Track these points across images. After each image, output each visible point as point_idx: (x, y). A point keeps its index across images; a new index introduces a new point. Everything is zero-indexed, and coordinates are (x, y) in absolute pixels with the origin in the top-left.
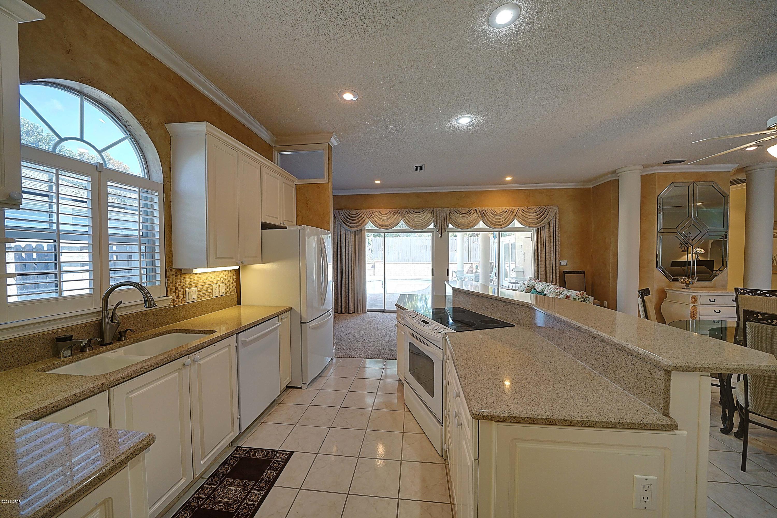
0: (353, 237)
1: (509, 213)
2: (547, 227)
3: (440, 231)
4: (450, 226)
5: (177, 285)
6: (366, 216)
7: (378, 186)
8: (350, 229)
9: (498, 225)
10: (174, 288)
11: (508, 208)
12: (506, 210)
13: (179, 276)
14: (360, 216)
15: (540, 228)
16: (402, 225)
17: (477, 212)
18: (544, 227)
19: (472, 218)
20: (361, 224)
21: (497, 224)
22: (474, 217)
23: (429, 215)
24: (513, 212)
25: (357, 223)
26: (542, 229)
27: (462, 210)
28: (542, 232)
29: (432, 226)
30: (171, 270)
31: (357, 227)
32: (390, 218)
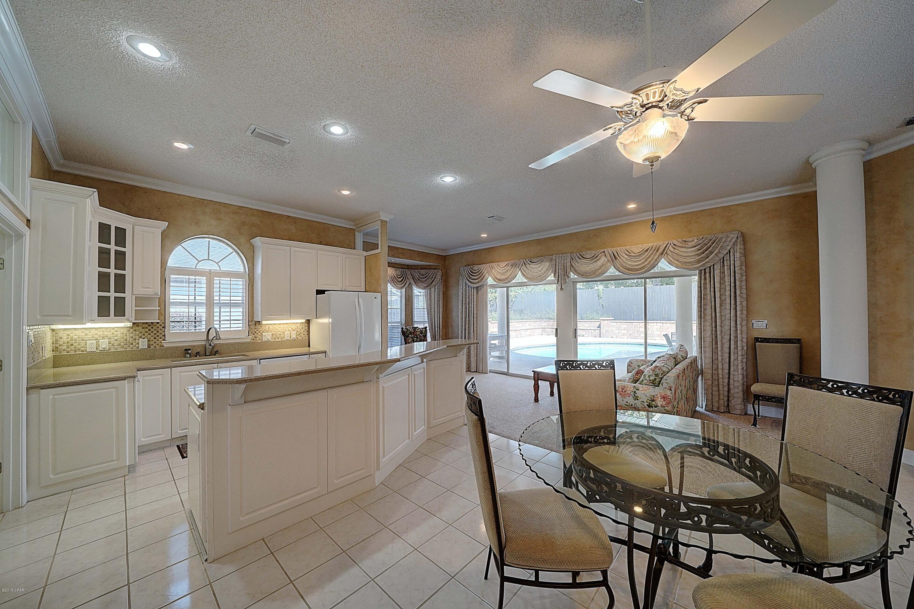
0: (475, 293)
1: (652, 251)
2: (717, 267)
3: (560, 282)
4: (572, 275)
5: (256, 330)
6: (486, 271)
7: (484, 241)
8: (473, 285)
9: (637, 270)
10: (254, 332)
11: (651, 245)
12: (646, 248)
13: (257, 325)
14: (481, 271)
15: (705, 269)
16: (520, 278)
17: (605, 255)
18: (712, 268)
19: (599, 263)
20: (483, 279)
21: (635, 269)
22: (602, 261)
23: (547, 264)
24: (659, 249)
25: (479, 278)
26: (707, 270)
27: (586, 254)
28: (708, 275)
29: (551, 277)
30: (252, 321)
31: (478, 282)
32: (507, 271)
